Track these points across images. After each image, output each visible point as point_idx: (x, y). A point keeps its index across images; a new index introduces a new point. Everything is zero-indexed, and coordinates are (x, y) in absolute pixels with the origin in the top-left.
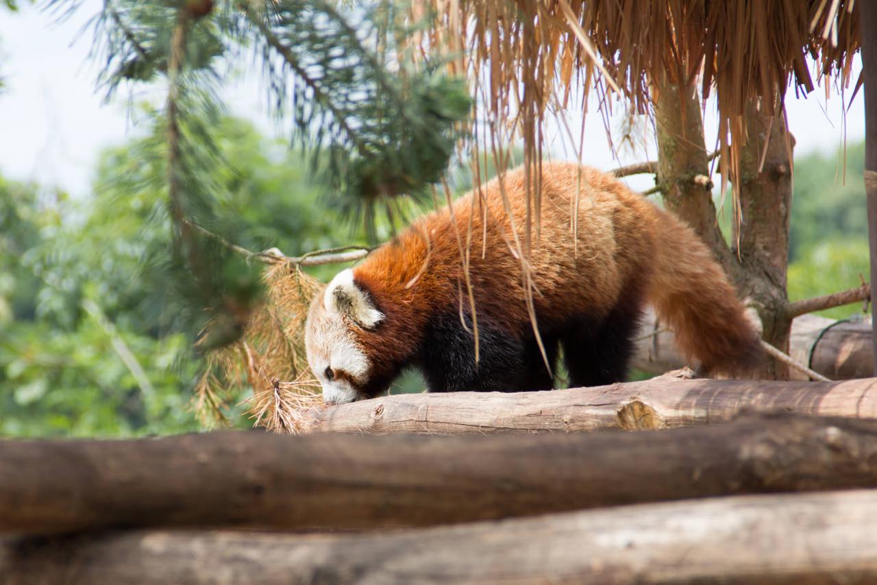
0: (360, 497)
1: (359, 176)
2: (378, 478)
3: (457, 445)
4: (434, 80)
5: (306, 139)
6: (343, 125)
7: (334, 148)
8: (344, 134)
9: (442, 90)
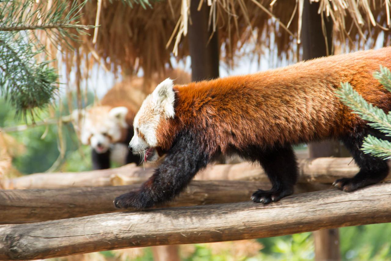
0: (22, 211)
1: (21, 101)
2: (28, 204)
3: (55, 193)
4: (44, 70)
5: (3, 90)
6: (15, 84)
7: (12, 92)
8: (16, 88)
9: (46, 73)
